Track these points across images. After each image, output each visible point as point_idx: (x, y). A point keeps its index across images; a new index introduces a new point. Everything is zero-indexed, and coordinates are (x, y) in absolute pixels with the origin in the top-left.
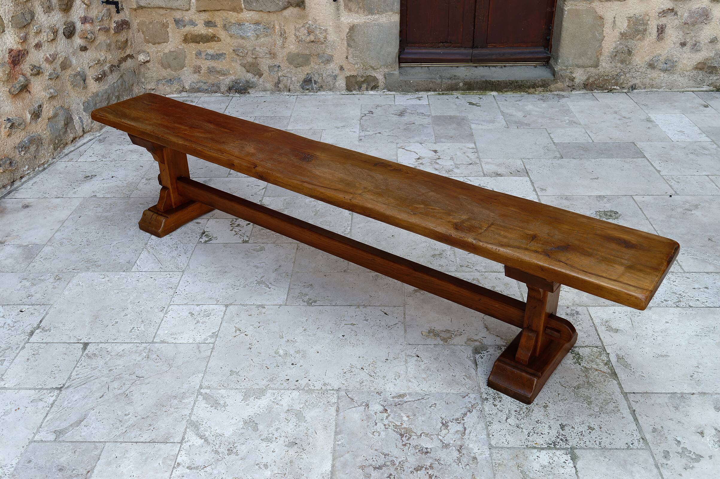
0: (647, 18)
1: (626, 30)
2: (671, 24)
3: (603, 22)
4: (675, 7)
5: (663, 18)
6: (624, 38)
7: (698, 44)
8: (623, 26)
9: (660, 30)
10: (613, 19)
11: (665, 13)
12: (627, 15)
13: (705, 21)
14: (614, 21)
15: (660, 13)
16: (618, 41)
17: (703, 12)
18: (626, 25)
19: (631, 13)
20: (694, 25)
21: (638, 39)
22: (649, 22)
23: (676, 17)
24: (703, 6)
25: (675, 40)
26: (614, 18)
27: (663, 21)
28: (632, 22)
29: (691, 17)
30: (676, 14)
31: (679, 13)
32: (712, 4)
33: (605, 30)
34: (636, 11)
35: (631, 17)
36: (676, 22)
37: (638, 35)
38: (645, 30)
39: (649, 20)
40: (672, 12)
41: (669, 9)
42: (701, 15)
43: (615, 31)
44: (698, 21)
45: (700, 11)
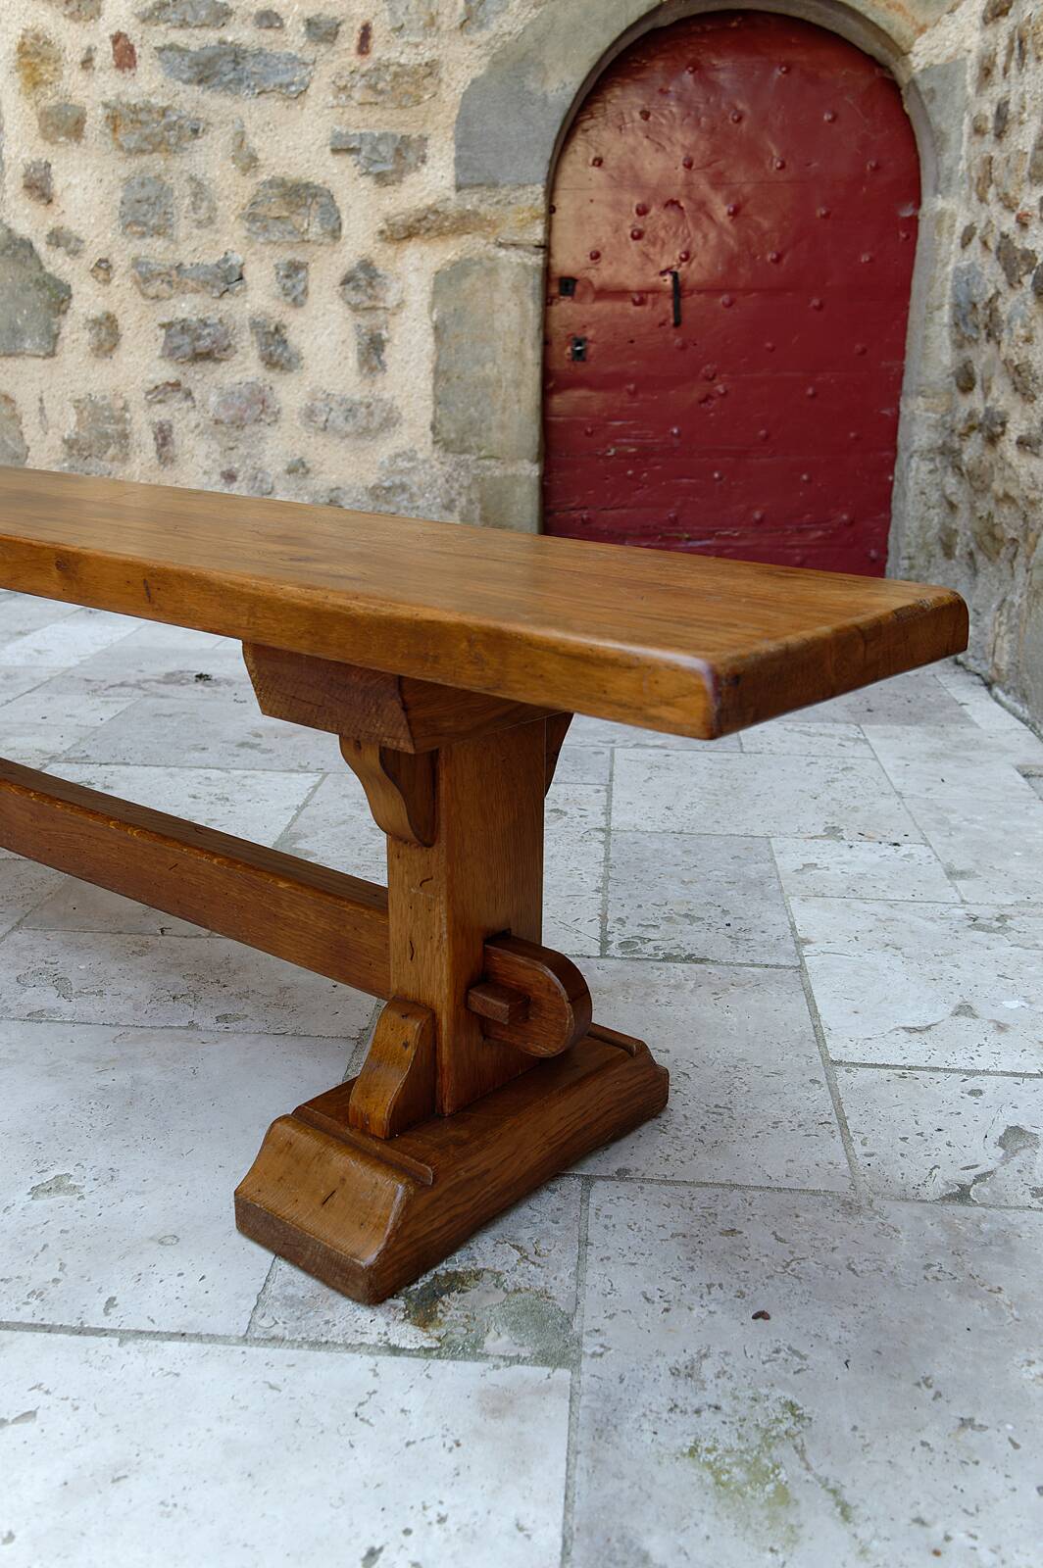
0: (120, 403)
1: (77, 434)
2: (185, 422)
3: (14, 409)
4: (181, 378)
5: (158, 406)
6: (74, 452)
7: (260, 476)
8: (68, 423)
9: (159, 437)
10: (38, 404)
11: (159, 393)
12: (69, 395)
13: (263, 416)
14: (42, 410)
15: (149, 393)
16: (64, 460)
17: (252, 393)
18: (73, 419)
19: (80, 389)
20: (240, 427)
21: (113, 459)
22: (128, 415)
23: (190, 403)
24: (250, 380)
25: (207, 464)
26: (41, 400)
27: (161, 413)
28: (86, 414)
29: (225, 403)
30: (189, 395)
31: (196, 395)
32: (271, 375)
33: (25, 430)
34: (90, 386)
35: (79, 401)
36: (194, 417)
37: (108, 446)
38: (125, 436)
39: (125, 408)
40: (179, 390)
41: (168, 384)
42: (250, 404)
43: (50, 432)
44: (246, 416)
45: (246, 392)
